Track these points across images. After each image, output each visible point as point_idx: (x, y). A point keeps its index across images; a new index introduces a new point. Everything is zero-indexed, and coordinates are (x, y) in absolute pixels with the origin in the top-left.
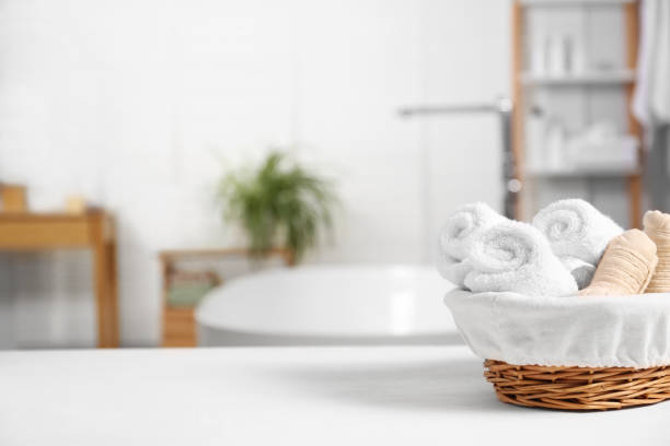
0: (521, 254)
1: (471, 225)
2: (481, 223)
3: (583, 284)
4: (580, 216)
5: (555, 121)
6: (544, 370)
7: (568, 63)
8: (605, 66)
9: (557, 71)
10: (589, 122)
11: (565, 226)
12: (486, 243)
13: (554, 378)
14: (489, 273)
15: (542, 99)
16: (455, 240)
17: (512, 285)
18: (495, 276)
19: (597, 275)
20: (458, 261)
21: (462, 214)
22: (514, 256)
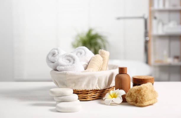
0: (72, 61)
1: (57, 53)
2: (60, 53)
3: (86, 69)
4: (85, 51)
5: (160, 21)
6: (78, 91)
7: (164, 5)
8: (174, 6)
9: (161, 7)
10: (170, 21)
11: (81, 53)
12: (62, 58)
13: (80, 93)
14: (64, 66)
15: (157, 15)
16: (53, 57)
17: (70, 69)
18: (65, 67)
19: (89, 66)
20: (53, 63)
21: (54, 50)
22: (70, 62)
